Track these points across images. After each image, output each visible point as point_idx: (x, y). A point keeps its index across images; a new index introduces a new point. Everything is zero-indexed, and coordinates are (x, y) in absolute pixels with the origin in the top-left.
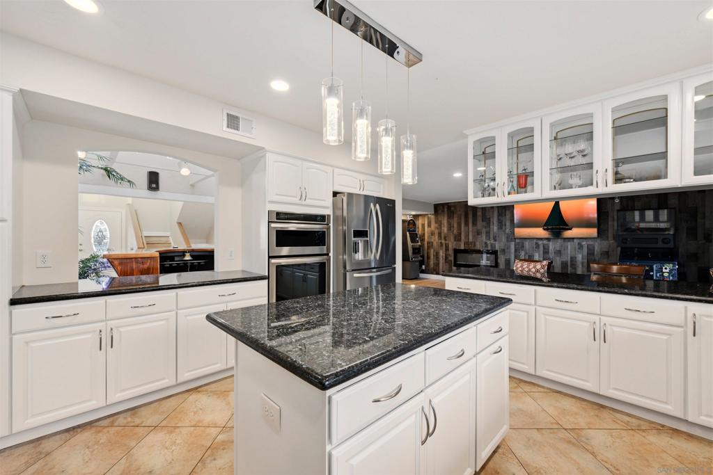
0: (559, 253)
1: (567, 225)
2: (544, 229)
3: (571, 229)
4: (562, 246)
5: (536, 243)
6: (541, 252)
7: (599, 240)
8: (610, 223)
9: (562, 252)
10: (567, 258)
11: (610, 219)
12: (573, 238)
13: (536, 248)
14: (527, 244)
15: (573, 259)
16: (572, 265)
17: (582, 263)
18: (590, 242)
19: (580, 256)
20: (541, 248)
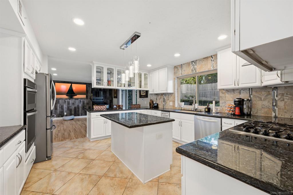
0: (73, 104)
1: (75, 94)
2: (66, 95)
3: (76, 95)
4: (74, 101)
5: (65, 101)
6: (67, 104)
7: (86, 100)
8: (89, 94)
9: (75, 103)
10: (76, 105)
11: (89, 93)
12: (78, 99)
13: (65, 102)
14: (60, 101)
15: (78, 106)
16: (78, 108)
17: (81, 107)
18: (83, 100)
19: (80, 105)
20: (67, 102)
